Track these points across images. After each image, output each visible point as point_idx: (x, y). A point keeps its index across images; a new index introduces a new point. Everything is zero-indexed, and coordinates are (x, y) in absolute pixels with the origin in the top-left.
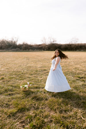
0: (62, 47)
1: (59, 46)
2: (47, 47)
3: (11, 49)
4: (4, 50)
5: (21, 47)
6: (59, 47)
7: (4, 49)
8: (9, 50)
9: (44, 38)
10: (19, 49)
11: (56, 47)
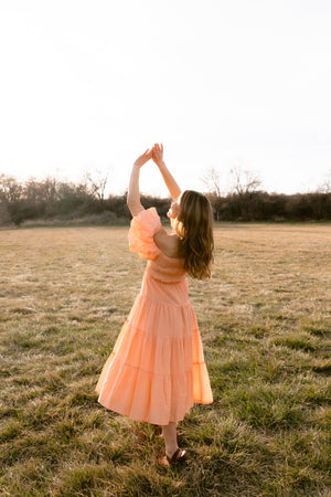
0: (288, 204)
1: (274, 202)
2: (224, 205)
3: (81, 216)
4: (56, 220)
5: (120, 209)
6: (275, 205)
7: (51, 216)
8: (72, 218)
9: (214, 174)
10: (113, 214)
11: (264, 204)
